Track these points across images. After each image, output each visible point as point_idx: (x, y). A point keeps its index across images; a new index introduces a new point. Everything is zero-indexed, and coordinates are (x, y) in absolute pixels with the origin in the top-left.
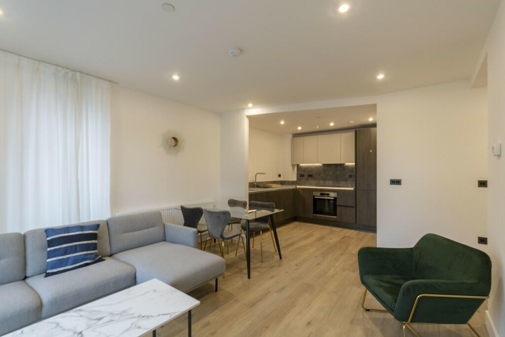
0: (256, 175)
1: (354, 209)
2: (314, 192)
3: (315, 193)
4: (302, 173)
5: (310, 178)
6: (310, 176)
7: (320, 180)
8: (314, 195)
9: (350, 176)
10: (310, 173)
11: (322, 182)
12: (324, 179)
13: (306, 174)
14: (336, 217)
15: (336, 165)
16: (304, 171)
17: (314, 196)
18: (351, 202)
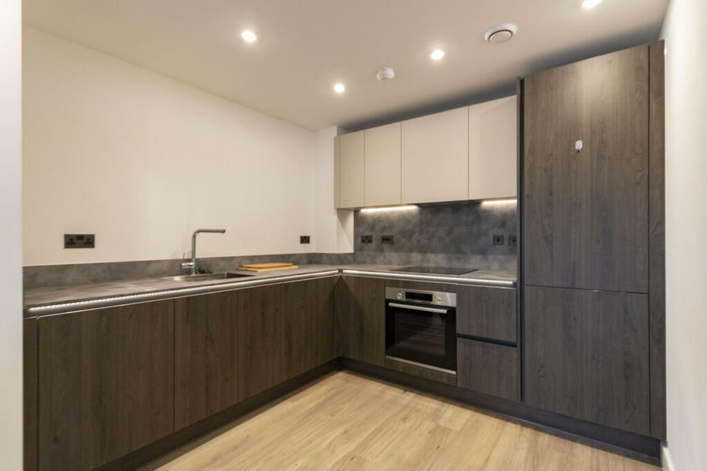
0: (194, 237)
1: (514, 353)
2: (388, 289)
3: (390, 293)
4: (367, 233)
5: (386, 246)
6: (387, 240)
7: (411, 250)
8: (388, 297)
9: (498, 240)
10: (386, 234)
11: (416, 258)
12: (424, 250)
13: (376, 236)
14: (454, 373)
15: (456, 207)
16: (373, 228)
17: (388, 301)
18: (504, 329)
